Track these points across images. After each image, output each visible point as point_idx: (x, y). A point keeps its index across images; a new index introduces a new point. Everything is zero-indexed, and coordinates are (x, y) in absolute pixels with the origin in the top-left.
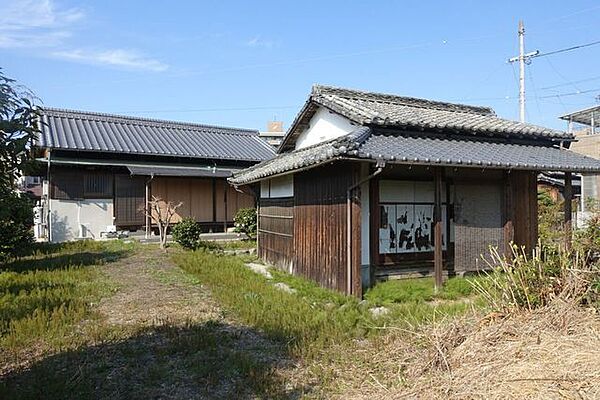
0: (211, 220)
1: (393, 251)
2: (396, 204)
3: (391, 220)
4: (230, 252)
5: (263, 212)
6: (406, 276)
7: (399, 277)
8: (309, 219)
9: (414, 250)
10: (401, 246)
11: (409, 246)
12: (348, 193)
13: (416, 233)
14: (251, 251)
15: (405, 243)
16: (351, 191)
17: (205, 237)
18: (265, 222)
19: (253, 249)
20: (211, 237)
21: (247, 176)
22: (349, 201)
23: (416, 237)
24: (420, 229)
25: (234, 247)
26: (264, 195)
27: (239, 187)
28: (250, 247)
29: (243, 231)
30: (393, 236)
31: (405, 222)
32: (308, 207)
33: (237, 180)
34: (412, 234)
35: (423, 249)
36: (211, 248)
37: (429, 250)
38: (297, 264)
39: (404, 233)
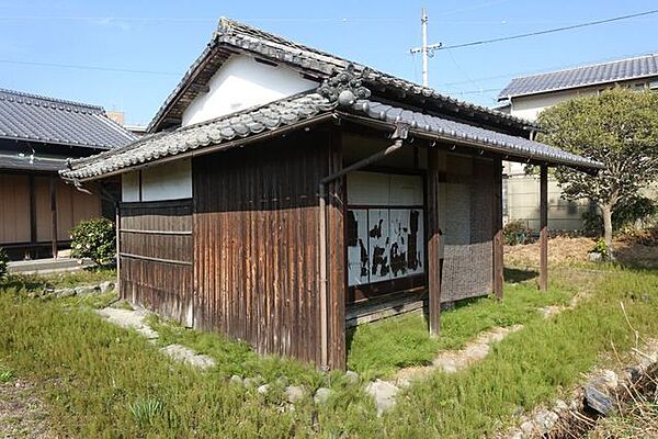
0: (29, 240)
1: (365, 280)
2: (367, 207)
3: (362, 233)
4: (67, 290)
5: (127, 225)
6: (377, 316)
7: (370, 318)
8: (226, 236)
9: (390, 276)
10: (374, 273)
11: (384, 271)
12: (321, 187)
13: (392, 251)
14: (104, 285)
15: (380, 266)
16: (326, 185)
17: (18, 269)
18: (133, 240)
19: (107, 283)
20: (28, 268)
21: (96, 167)
22: (322, 201)
23: (392, 256)
24: (395, 245)
25: (73, 281)
26: (129, 196)
27: (84, 185)
28: (100, 279)
29: (86, 255)
30: (364, 258)
31: (379, 236)
32: (225, 214)
33: (79, 172)
34: (387, 254)
35: (400, 274)
36: (30, 287)
37: (405, 275)
38: (200, 310)
39: (379, 251)
